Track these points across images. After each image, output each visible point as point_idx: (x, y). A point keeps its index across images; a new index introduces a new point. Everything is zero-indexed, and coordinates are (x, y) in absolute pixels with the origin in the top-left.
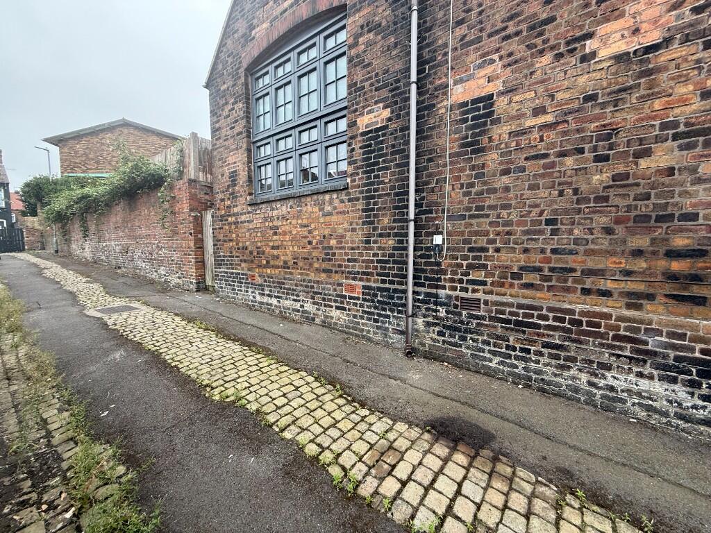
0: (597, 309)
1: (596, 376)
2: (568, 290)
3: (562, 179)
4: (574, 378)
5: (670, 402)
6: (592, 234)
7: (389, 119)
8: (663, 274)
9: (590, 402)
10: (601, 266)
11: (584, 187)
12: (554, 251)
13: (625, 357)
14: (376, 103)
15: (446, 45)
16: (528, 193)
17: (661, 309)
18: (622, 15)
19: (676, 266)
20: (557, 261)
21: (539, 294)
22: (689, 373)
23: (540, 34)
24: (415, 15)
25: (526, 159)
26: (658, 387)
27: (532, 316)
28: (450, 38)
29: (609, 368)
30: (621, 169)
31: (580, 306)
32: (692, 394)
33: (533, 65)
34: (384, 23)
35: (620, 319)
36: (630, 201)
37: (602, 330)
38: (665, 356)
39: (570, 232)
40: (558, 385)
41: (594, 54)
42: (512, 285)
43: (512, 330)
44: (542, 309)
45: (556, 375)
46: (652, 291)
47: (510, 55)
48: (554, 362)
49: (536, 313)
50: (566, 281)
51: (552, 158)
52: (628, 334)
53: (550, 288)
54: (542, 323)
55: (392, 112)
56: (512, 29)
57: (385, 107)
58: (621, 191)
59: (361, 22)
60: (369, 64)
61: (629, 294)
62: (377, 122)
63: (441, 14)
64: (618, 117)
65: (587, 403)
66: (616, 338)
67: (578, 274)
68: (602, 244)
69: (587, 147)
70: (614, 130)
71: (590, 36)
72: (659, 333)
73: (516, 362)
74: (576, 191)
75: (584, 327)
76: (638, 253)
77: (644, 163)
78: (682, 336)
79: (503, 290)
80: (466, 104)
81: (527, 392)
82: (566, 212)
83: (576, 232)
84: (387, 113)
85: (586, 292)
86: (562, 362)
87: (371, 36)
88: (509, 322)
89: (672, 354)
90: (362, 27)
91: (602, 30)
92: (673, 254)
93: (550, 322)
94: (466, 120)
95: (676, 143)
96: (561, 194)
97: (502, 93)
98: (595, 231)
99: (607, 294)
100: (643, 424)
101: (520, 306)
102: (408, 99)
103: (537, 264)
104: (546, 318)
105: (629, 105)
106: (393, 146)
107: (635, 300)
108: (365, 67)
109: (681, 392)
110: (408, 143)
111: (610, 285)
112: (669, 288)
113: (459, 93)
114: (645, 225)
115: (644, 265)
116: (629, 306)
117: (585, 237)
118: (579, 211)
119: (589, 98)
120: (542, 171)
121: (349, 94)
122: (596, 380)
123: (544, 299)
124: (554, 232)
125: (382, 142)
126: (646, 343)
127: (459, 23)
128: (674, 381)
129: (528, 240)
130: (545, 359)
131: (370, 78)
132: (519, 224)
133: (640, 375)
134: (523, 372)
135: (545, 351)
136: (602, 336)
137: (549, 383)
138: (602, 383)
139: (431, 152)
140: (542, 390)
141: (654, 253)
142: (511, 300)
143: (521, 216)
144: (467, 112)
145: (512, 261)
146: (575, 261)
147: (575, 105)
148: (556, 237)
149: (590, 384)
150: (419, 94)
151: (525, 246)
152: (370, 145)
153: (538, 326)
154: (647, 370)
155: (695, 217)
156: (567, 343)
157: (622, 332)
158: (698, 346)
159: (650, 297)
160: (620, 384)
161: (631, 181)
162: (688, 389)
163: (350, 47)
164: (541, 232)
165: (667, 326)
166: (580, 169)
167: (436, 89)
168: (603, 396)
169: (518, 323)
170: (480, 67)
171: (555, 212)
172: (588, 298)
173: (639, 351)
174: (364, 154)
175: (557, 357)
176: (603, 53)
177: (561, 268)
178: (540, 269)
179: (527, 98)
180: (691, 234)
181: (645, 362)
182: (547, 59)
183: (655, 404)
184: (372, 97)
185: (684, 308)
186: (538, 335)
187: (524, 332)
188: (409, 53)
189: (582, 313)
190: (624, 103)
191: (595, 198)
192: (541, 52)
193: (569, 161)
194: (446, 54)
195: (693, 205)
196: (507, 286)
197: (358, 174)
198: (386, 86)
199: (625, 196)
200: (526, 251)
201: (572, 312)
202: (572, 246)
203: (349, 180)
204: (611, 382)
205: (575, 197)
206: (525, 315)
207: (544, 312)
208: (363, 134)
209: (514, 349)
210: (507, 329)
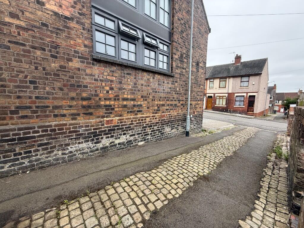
0: (61, 122)
1: (65, 150)
2: (47, 116)
3: (36, 61)
4: (56, 155)
5: (88, 148)
6: (55, 90)
8: (81, 106)
9: (64, 161)
10: (60, 104)
11: (48, 68)
12: (37, 98)
13: (74, 138)
16: (14, 64)
17: (82, 118)
19: (85, 103)
20: (39, 103)
21: (31, 121)
22: (91, 137)
25: (9, 42)
26: (84, 145)
27: (29, 133)
29: (68, 145)
30: (62, 64)
31: (54, 123)
32: (93, 143)
35: (70, 125)
36: (67, 78)
37: (64, 131)
38: (85, 134)
39: (44, 88)
40: (49, 161)
41: (43, 4)
42: (12, 118)
43: (17, 144)
44: (34, 128)
45: (47, 157)
46: (79, 112)
48: (45, 152)
49: (31, 131)
50: (45, 112)
51: (28, 48)
52: (73, 130)
53: (37, 117)
54: (35, 135)
58: (64, 73)
61: (72, 115)
64: (59, 41)
65: (62, 163)
66: (70, 132)
67: (51, 108)
68: (59, 95)
69: (47, 48)
70: (57, 45)
72: (82, 127)
73: (23, 161)
74: (44, 69)
75: (57, 131)
76: (73, 99)
77: (70, 64)
78: (88, 126)
79: (5, 122)
81: (33, 173)
82: (40, 78)
83: (47, 88)
85: (56, 116)
86: (49, 150)
88: (14, 140)
89: (87, 132)
92: (83, 99)
93: (41, 133)
95: (79, 60)
96: (36, 68)
98: (56, 89)
99: (64, 115)
100: (82, 159)
101: (20, 129)
103: (28, 105)
104: (38, 132)
105: (62, 37)
107: (74, 116)
109: (90, 144)
111: (65, 112)
112: (83, 111)
114: (74, 88)
115: (75, 103)
116: (73, 119)
117: (52, 91)
118: (47, 79)
119: (44, 25)
120: (22, 53)
122: (64, 152)
123: (35, 123)
124: (35, 88)
126: (79, 131)
128: (88, 141)
129: (19, 91)
130: (41, 152)
132: (10, 81)
133: (79, 143)
134: (28, 164)
135: (40, 148)
136: (64, 133)
137: (44, 162)
138: (67, 152)
140: (42, 168)
141: (78, 99)
142: (13, 127)
143: (12, 77)
145: (9, 103)
146: (49, 103)
147: (37, 24)
148: (37, 91)
149: (63, 154)
151: (18, 94)
153: (34, 137)
154: (81, 140)
155: (86, 87)
156: (50, 141)
157: (72, 130)
158: (92, 128)
159: (78, 115)
160: (73, 149)
161: (66, 70)
162: (92, 142)
164: (28, 87)
165: (84, 124)
166: (45, 59)
168: (68, 157)
169: (20, 139)
171: (34, 77)
172: (57, 118)
173: (78, 135)
175: (47, 149)
176: (48, 6)
177: (42, 106)
178: (30, 107)
180: (87, 92)
181: (80, 138)
183: (84, 151)
185: (88, 117)
186: (35, 141)
187: (26, 143)
189: (55, 126)
190: (60, 35)
191: (53, 74)
193: (38, 53)
195: (86, 83)
196: (8, 119)
199: (66, 75)
200: (19, 97)
201: (51, 126)
202: (46, 95)
204: (70, 150)
205: (44, 72)
206: (25, 134)
207: (36, 129)
209: (21, 154)
210: (13, 144)
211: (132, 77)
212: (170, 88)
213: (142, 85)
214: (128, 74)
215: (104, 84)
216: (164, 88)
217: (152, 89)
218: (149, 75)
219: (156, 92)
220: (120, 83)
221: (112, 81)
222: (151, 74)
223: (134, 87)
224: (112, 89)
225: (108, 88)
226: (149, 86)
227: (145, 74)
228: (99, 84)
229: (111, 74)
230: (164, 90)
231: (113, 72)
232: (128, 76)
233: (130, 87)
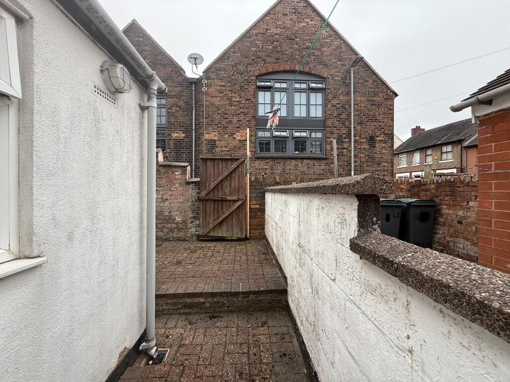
7: (184, 137)
14: (180, 131)
15: (203, 122)
18: (239, 132)
23: (226, 129)
24: (194, 111)
28: (205, 121)
33: (224, 136)
34: (182, 107)
41: (235, 138)
47: (219, 131)
55: (186, 135)
56: (219, 126)
57: (183, 133)
59: (174, 102)
60: (177, 118)
62: (180, 137)
63: (201, 113)
71: (235, 134)
80: (208, 140)
84: (184, 135)
87: (178, 109)
90: (174, 104)
91: (237, 134)
94: (209, 144)
97: (218, 140)
102: (192, 133)
106: (186, 146)
108: (175, 117)
110: (192, 146)
113: (207, 136)
119: (235, 147)
121: (168, 124)
125: (182, 144)
127: (207, 118)
131: (177, 122)
139: (199, 151)
144: (209, 142)
147: (232, 148)
150: (195, 133)
152: (177, 144)
163: (168, 108)
167: (200, 133)
170: (213, 131)
174: (175, 146)
176: (237, 138)
179: (223, 143)
182: (227, 136)
184: (179, 128)
188: (192, 120)
192: (226, 134)
194: (203, 125)
197: (172, 153)
198: (183, 126)
203: (168, 154)
208: (174, 139)
211: (281, 165)
212: (323, 170)
213: (290, 169)
214: (277, 163)
215: (261, 171)
216: (315, 171)
217: (300, 172)
218: (296, 161)
219: (305, 174)
220: (272, 169)
221: (266, 169)
222: (299, 160)
223: (283, 171)
224: (266, 174)
225: (263, 174)
226: (297, 169)
227: (293, 161)
228: (258, 171)
229: (265, 165)
230: (314, 172)
231: (267, 163)
232: (278, 165)
233: (279, 172)
